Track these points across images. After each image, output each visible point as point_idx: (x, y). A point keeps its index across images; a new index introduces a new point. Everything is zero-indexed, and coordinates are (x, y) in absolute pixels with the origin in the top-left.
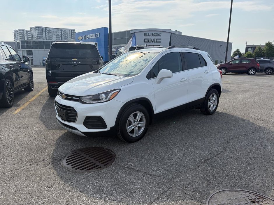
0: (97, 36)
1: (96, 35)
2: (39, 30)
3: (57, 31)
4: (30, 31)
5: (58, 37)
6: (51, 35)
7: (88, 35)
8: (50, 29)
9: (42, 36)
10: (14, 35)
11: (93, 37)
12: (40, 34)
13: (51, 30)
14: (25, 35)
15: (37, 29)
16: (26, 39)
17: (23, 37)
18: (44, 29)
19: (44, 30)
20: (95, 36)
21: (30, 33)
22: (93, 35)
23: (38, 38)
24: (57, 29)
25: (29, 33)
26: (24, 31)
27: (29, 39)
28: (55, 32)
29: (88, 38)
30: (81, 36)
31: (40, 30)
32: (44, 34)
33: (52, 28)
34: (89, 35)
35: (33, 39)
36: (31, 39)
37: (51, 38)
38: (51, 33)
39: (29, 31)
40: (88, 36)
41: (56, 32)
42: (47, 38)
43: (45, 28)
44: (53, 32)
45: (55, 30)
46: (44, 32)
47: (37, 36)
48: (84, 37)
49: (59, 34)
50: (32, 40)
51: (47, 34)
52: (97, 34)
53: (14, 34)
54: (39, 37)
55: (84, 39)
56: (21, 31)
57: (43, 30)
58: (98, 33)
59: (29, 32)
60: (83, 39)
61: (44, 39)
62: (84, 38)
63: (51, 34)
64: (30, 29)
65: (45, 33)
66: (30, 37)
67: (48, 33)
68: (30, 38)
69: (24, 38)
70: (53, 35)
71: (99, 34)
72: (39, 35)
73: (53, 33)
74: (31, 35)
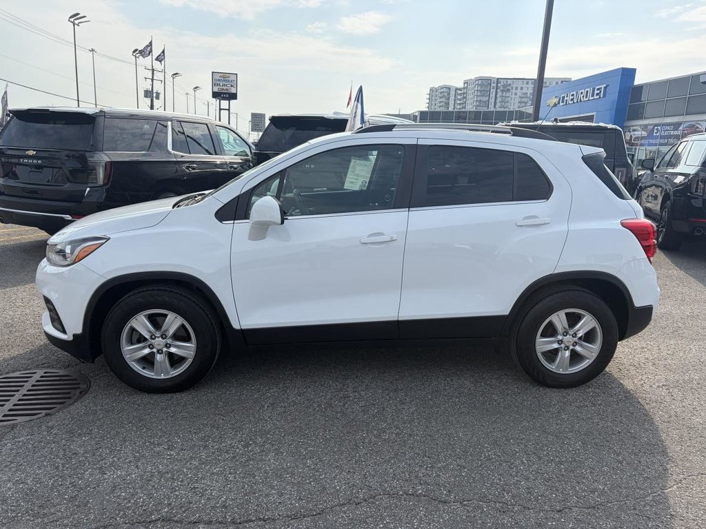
0: (597, 94)
1: (596, 92)
2: (482, 85)
3: (525, 85)
4: (464, 88)
5: (524, 100)
6: (508, 97)
7: (575, 93)
8: (509, 82)
9: (487, 98)
10: (429, 99)
11: (586, 97)
12: (483, 96)
13: (510, 85)
14: (452, 98)
15: (478, 85)
16: (451, 109)
17: (445, 103)
18: (494, 83)
19: (495, 85)
20: (593, 96)
21: (462, 93)
22: (587, 92)
23: (478, 104)
24: (525, 81)
25: (460, 94)
26: (449, 89)
27: (458, 107)
28: (519, 89)
29: (572, 100)
30: (556, 97)
31: (485, 84)
32: (493, 95)
33: (514, 79)
34: (577, 93)
35: (465, 108)
36: (462, 108)
37: (506, 104)
38: (508, 90)
39: (460, 89)
40: (573, 95)
41: (522, 89)
42: (498, 104)
43: (498, 79)
44: (514, 88)
45: (519, 84)
46: (493, 88)
47: (475, 99)
48: (564, 97)
49: (527, 93)
50: (464, 110)
51: (500, 94)
52: (598, 89)
53: (428, 96)
54: (480, 101)
55: (561, 104)
56: (445, 90)
57: (492, 85)
58: (603, 86)
59: (460, 92)
60: (559, 103)
61: (490, 106)
62: (563, 102)
63: (508, 95)
64: (465, 83)
65: (494, 93)
66: (462, 102)
67: (502, 91)
68: (460, 104)
69: (447, 104)
70: (513, 96)
71: (605, 88)
72: (481, 98)
73: (514, 91)
74: (464, 98)
